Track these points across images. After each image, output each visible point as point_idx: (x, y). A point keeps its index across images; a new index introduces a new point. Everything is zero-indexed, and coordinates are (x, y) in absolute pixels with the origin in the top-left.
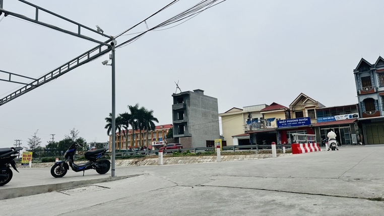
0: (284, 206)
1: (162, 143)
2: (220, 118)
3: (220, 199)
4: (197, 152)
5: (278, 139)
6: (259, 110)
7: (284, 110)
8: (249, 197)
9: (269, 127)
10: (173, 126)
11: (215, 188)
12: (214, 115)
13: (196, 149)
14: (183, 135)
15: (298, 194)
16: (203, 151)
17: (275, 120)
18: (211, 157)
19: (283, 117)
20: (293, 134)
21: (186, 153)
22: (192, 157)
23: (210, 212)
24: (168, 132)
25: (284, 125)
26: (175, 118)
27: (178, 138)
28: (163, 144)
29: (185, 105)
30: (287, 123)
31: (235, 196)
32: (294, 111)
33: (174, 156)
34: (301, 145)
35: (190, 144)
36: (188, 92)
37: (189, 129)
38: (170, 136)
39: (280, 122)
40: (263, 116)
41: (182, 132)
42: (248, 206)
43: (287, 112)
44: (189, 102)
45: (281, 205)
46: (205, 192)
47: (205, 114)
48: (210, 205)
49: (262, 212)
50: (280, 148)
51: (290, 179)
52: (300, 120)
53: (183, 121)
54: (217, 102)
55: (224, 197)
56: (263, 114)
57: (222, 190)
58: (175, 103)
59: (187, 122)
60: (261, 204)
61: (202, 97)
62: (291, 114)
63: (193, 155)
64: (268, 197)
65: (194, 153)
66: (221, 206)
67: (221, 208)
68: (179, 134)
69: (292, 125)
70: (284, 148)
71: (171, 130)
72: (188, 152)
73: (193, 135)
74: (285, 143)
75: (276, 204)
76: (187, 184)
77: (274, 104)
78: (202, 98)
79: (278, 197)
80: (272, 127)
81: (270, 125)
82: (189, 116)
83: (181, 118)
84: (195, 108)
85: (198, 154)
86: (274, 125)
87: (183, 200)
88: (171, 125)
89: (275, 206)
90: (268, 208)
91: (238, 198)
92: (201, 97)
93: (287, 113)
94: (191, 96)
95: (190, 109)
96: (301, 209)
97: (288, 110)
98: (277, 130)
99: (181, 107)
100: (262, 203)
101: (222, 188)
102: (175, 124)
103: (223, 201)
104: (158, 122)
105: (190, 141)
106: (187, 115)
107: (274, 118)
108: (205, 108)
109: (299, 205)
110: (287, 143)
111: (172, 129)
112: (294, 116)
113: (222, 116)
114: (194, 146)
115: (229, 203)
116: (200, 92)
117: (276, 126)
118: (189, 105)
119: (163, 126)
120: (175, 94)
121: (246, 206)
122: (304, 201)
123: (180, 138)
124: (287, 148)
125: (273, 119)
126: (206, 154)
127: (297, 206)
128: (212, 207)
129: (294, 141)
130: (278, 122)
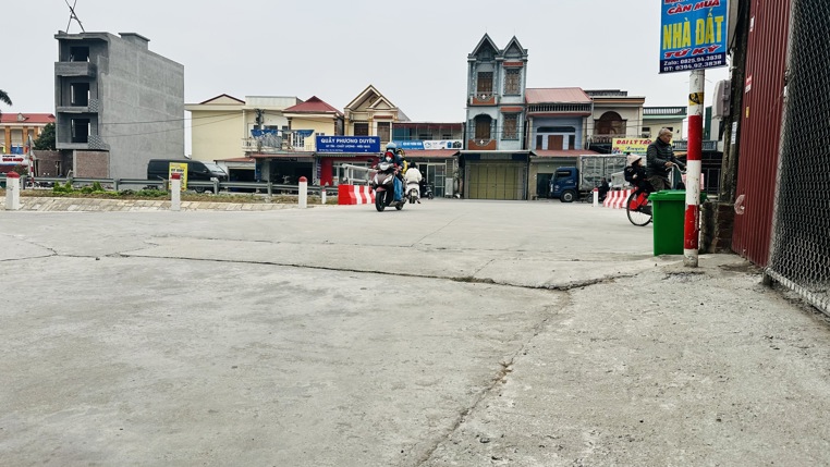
0: (306, 291)
1: (21, 160)
2: (188, 115)
3: (165, 281)
4: (122, 188)
5: (314, 176)
6: (283, 109)
7: (332, 116)
8: (234, 277)
9: (298, 149)
10: (56, 120)
11: (156, 261)
12: (172, 104)
13: (120, 182)
14: (85, 146)
15: (339, 273)
16: (138, 188)
17: (313, 134)
18: (159, 203)
19: (329, 131)
20: (344, 166)
21: (90, 191)
22: (107, 201)
23: (136, 307)
24: (40, 132)
25: (330, 148)
26: (61, 98)
27: (71, 151)
29: (93, 68)
30: (335, 144)
31: (202, 276)
32: (352, 121)
33: (55, 195)
34: (357, 188)
35: (104, 170)
36: (105, 34)
37: (102, 131)
38: (46, 142)
39: (323, 141)
40: (290, 123)
41: (81, 137)
42: (227, 293)
43: (340, 120)
44: (106, 63)
45: (299, 290)
46: (128, 269)
47: (148, 101)
48: (139, 293)
49: (257, 303)
50: (317, 194)
51: (326, 246)
52: (361, 141)
53: (85, 109)
54: (183, 75)
55: (174, 278)
56: (290, 119)
57: (169, 266)
58: (63, 58)
59: (95, 115)
60: (259, 290)
61: (144, 55)
62: (346, 127)
63: (112, 196)
64: (276, 276)
65: (113, 191)
66: (166, 295)
67: (165, 299)
68: (74, 141)
69: (345, 150)
70: (324, 193)
71: (50, 130)
72: (97, 187)
73: (113, 149)
74: (327, 184)
75: (290, 288)
76: (83, 253)
77: (314, 100)
78: (143, 58)
79: (295, 277)
80: (305, 149)
81: (302, 144)
82: (105, 99)
83: (82, 100)
84: (121, 79)
85: (124, 195)
86: (310, 145)
87: (67, 284)
88: (52, 116)
89: (286, 293)
90: (271, 295)
91: (208, 280)
92: (140, 53)
93: (339, 122)
94: (113, 47)
95: (108, 81)
96: (338, 296)
97: (342, 118)
98: (314, 156)
99: (81, 70)
100: (261, 287)
101: (173, 261)
102: (63, 116)
103: (172, 285)
104: (10, 103)
105: (105, 162)
106: (97, 96)
107: (312, 131)
108: (149, 85)
109: (333, 289)
110: (331, 185)
111: (53, 128)
112: (350, 132)
113: (192, 111)
114: (116, 176)
115: (185, 289)
116: (138, 41)
117: (313, 149)
118: (106, 70)
119: (27, 118)
120: (66, 34)
121: (224, 294)
122: (344, 283)
123: (75, 153)
124: (331, 194)
125: (310, 132)
126: (145, 195)
127: (329, 291)
128: (143, 297)
129: (344, 179)
130: (318, 139)
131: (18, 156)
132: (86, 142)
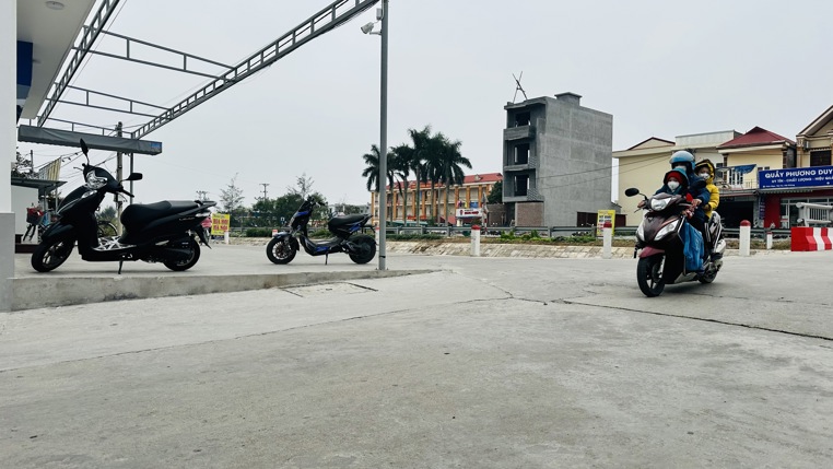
0: (761, 358)
1: (477, 213)
2: (615, 162)
3: (608, 331)
4: (555, 235)
5: (756, 217)
6: (717, 145)
7: (781, 146)
8: (676, 333)
9: (736, 186)
10: (503, 178)
11: (597, 309)
12: (601, 153)
13: (553, 230)
14: (524, 198)
15: (800, 338)
16: (568, 235)
17: (755, 169)
18: (587, 249)
19: (776, 164)
20: (799, 205)
21: (528, 238)
22: (542, 247)
23: (585, 354)
24: (490, 189)
25: (777, 183)
26: (507, 160)
27: (513, 203)
28: (480, 214)
29: (533, 130)
30: (784, 178)
31: (642, 329)
32: (807, 150)
33: (502, 242)
34: (817, 231)
35: (539, 218)
36: (544, 98)
37: (539, 184)
38: (495, 198)
39: (768, 176)
40: (725, 159)
41: (522, 191)
42: (673, 351)
43: (790, 151)
44: (543, 123)
45: (753, 355)
46: (572, 316)
47: (578, 153)
48: (586, 340)
49: (706, 365)
50: (760, 237)
51: (782, 305)
52: (820, 172)
53: (525, 166)
54: (611, 124)
55: (617, 329)
56: (726, 155)
57: (611, 315)
58: (509, 125)
59: (534, 170)
60: (705, 350)
61: (576, 111)
62: (799, 157)
63: (546, 242)
64: (722, 337)
65: (547, 238)
66: (611, 345)
67: (610, 349)
68: (516, 195)
69: (797, 184)
70: (770, 237)
71: (498, 186)
72: (535, 234)
73: (547, 199)
74: (773, 225)
75: (742, 352)
76: (533, 297)
77: (757, 131)
78: (575, 114)
79: (748, 340)
80: (744, 186)
81: (741, 181)
82: (542, 155)
83: (523, 159)
84: (556, 137)
85: (557, 241)
86: (750, 181)
87: (525, 325)
88: (499, 175)
89: (737, 357)
90: (720, 358)
91: (649, 334)
92: (572, 110)
93: (790, 153)
94: (549, 109)
95: (543, 139)
96: (805, 369)
97: (794, 148)
98: (757, 194)
99: (524, 133)
100: (707, 347)
101: (613, 311)
102: (508, 174)
103: (613, 335)
104: (471, 167)
105: (540, 211)
106: (535, 154)
107: (753, 166)
108: (580, 138)
109: (798, 359)
110: (779, 226)
111: (501, 185)
112: (806, 162)
113: (620, 158)
114: (549, 224)
115: (628, 342)
116: (571, 99)
117: (755, 185)
118: (543, 130)
119: (482, 178)
120: (513, 104)
121: (667, 351)
122: (812, 353)
123: (516, 205)
124: (778, 237)
125: (750, 168)
126: (575, 242)
127: (793, 361)
128: (590, 345)
129: (799, 221)
130: (761, 174)
131: (475, 210)
132: (525, 194)
